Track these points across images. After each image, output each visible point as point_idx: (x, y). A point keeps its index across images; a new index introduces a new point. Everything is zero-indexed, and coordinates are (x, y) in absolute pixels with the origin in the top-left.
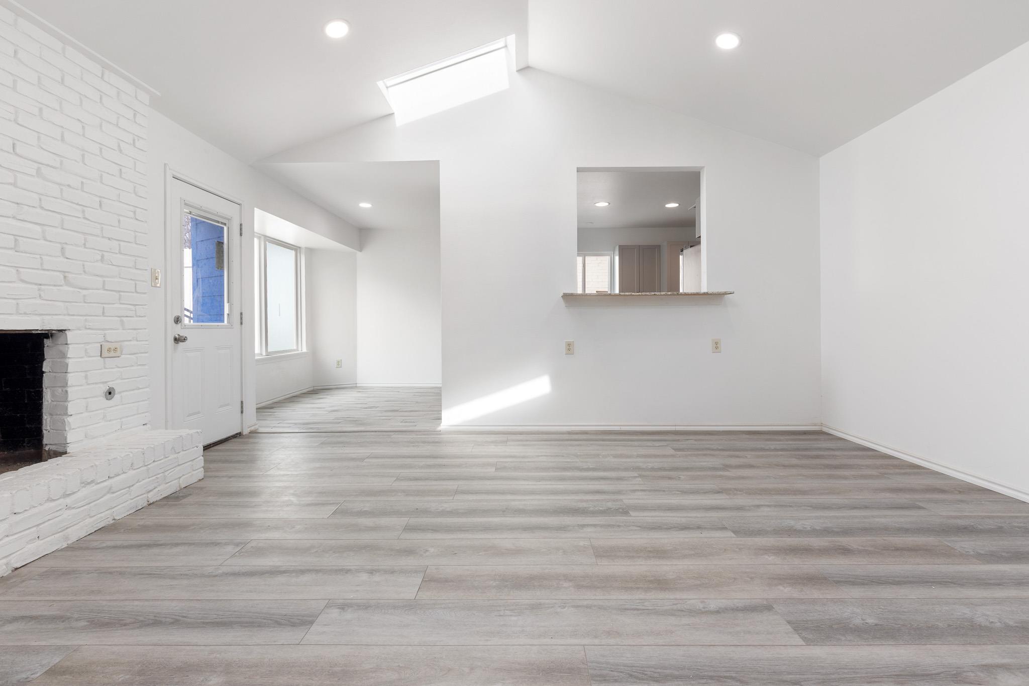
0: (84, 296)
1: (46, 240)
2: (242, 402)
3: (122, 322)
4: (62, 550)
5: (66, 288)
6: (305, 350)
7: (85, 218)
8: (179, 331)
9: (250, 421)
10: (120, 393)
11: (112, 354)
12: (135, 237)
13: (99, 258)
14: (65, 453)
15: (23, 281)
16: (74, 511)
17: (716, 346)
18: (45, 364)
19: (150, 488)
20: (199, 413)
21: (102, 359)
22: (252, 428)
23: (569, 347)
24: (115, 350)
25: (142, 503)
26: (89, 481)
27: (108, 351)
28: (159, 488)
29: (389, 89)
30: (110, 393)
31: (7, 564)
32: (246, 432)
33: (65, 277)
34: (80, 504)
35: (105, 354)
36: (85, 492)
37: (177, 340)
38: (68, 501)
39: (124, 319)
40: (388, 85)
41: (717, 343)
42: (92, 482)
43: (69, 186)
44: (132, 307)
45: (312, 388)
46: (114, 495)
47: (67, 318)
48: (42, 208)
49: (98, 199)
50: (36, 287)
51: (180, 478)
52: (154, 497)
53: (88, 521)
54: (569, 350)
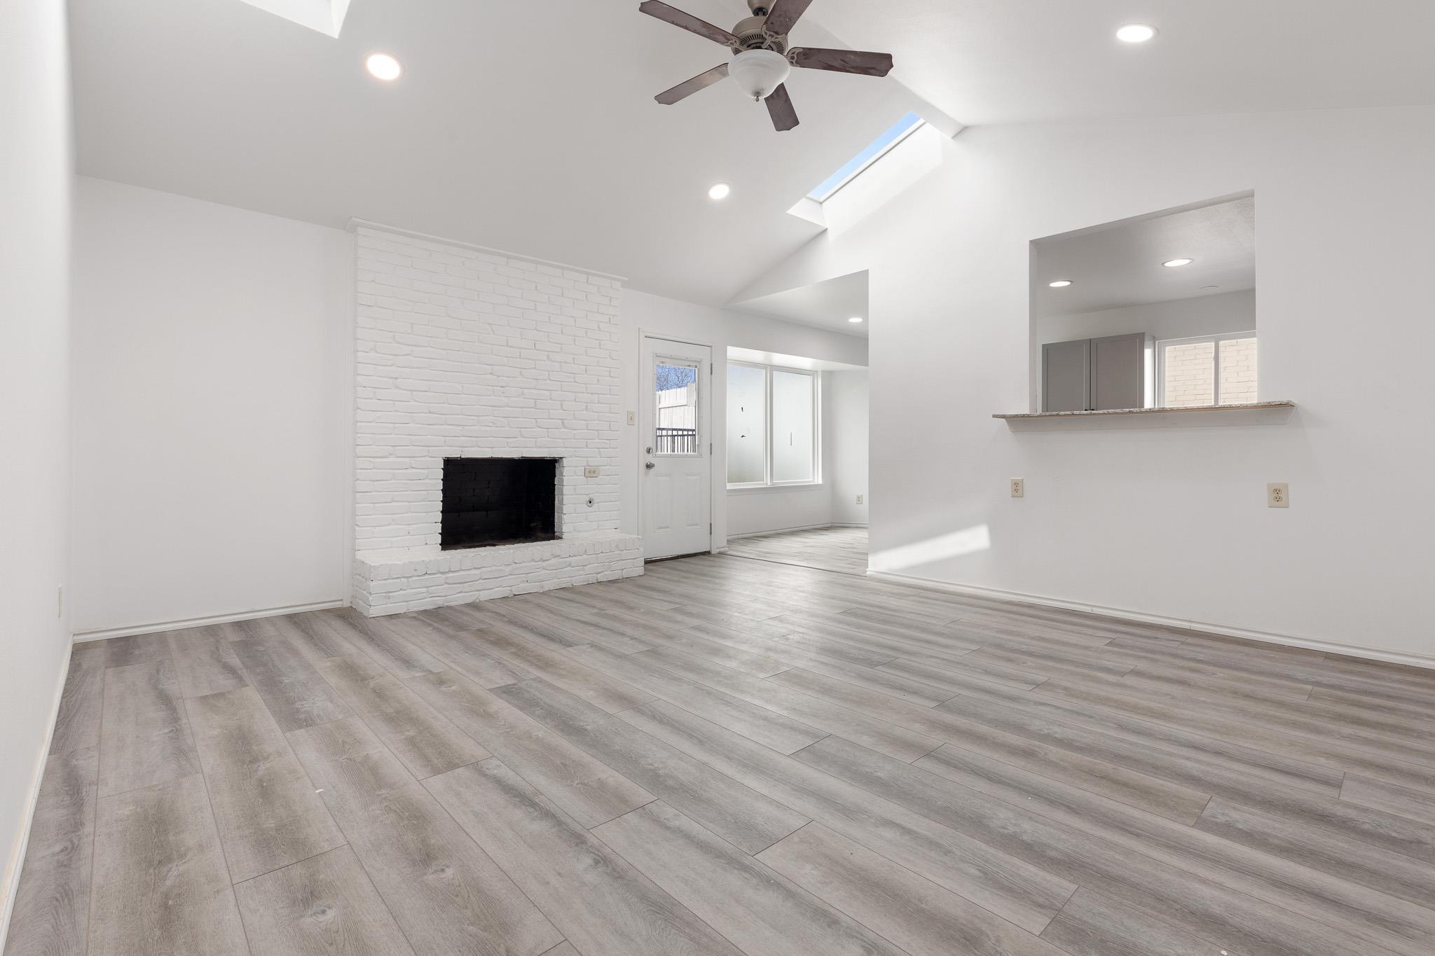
0: (574, 434)
1: (552, 400)
2: (711, 525)
3: (600, 452)
4: (539, 593)
5: (563, 430)
6: (820, 482)
7: (575, 382)
8: (650, 459)
9: (719, 544)
10: (598, 503)
11: (592, 475)
12: (610, 390)
13: (584, 407)
14: (562, 538)
15: (539, 427)
16: (547, 572)
17: (1278, 496)
18: (556, 479)
19: (598, 571)
20: (667, 527)
21: (585, 479)
22: (722, 550)
23: (1017, 488)
24: (594, 472)
25: (592, 579)
26: (556, 555)
27: (591, 473)
28: (605, 573)
29: (823, 204)
30: (590, 502)
31: (511, 591)
32: (714, 551)
33: (563, 423)
34: (552, 568)
35: (587, 474)
36: (554, 561)
37: (649, 466)
38: (544, 564)
39: (602, 450)
40: (821, 201)
41: (1277, 491)
42: (558, 556)
43: (565, 362)
44: (608, 442)
45: (830, 524)
46: (572, 569)
47: (563, 449)
48: (550, 380)
49: (584, 367)
50: (545, 430)
51: (623, 569)
52: (601, 578)
53: (556, 580)
54: (1016, 490)
